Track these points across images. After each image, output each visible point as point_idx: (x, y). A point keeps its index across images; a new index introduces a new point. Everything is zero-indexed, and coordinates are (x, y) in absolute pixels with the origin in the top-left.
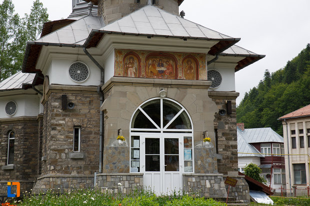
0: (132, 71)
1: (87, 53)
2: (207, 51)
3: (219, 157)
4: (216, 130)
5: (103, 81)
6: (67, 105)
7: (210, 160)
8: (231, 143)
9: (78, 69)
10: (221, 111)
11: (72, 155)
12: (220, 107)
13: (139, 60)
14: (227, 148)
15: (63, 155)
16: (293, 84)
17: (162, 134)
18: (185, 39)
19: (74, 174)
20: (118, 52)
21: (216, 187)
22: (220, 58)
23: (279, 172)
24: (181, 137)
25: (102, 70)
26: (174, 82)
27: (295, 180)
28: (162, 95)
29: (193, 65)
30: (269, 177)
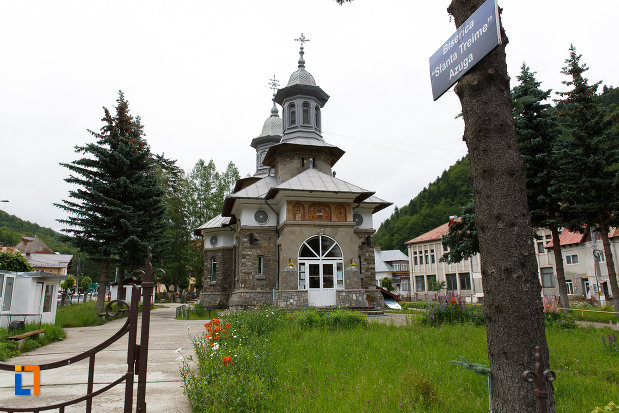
0: (299, 216)
1: (267, 203)
2: (352, 201)
3: (362, 276)
4: (360, 257)
5: (278, 223)
6: (253, 241)
7: (356, 279)
8: (371, 266)
9: (261, 215)
10: (363, 243)
11: (257, 276)
12: (362, 240)
13: (304, 208)
14: (368, 270)
15: (251, 277)
16: (415, 216)
17: (321, 261)
18: (336, 192)
19: (259, 290)
20: (289, 203)
21: (360, 299)
22: (362, 205)
23: (406, 282)
24: (334, 263)
25: (278, 215)
26: (329, 223)
27: (417, 287)
28: (320, 233)
29: (342, 211)
30: (399, 285)
